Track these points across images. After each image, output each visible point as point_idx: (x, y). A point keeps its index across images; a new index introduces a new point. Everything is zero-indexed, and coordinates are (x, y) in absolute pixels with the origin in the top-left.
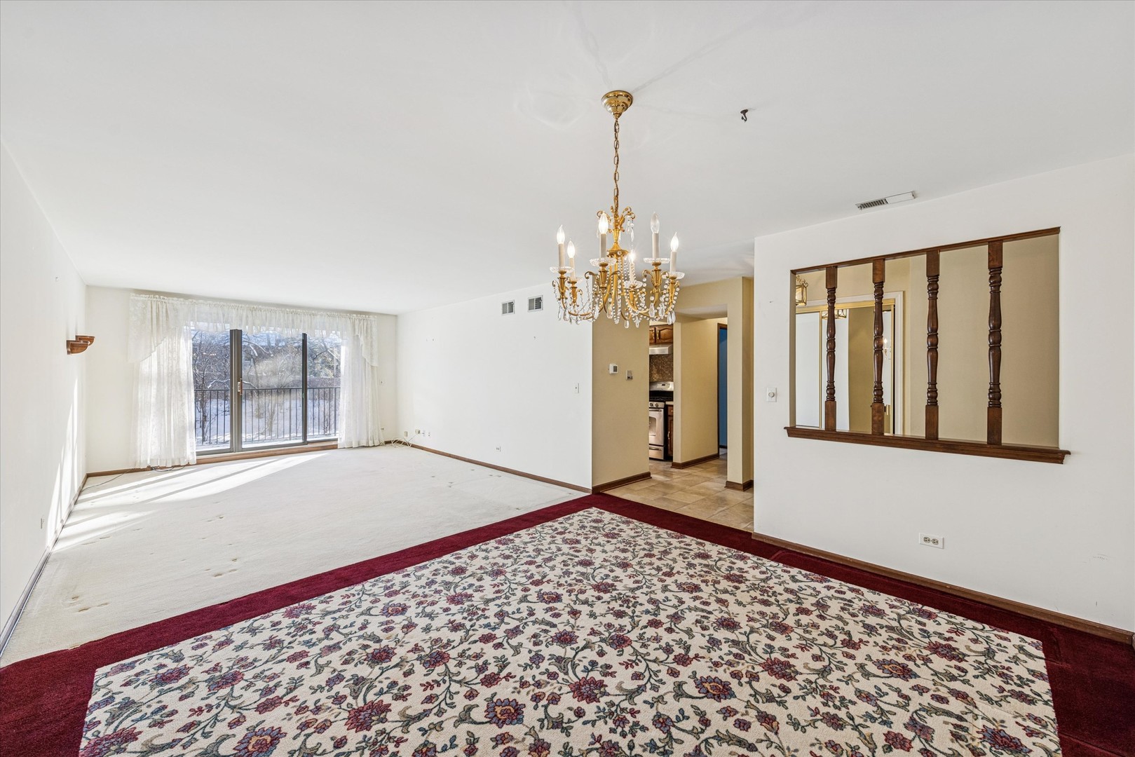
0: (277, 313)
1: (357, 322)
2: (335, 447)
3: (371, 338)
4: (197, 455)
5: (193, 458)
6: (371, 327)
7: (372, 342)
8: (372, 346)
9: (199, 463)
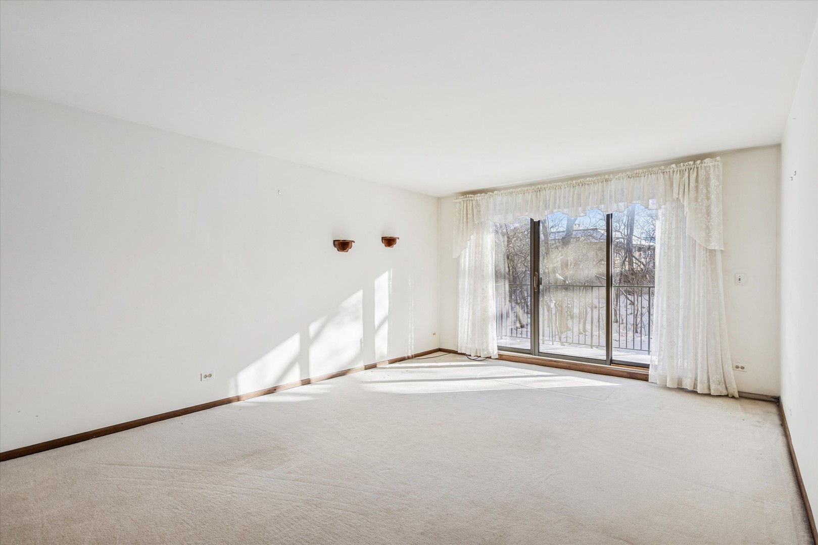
0: (563, 187)
1: (677, 177)
2: (645, 378)
3: (708, 198)
4: (499, 349)
5: (495, 352)
6: (708, 179)
7: (708, 207)
8: (708, 214)
9: (501, 358)
